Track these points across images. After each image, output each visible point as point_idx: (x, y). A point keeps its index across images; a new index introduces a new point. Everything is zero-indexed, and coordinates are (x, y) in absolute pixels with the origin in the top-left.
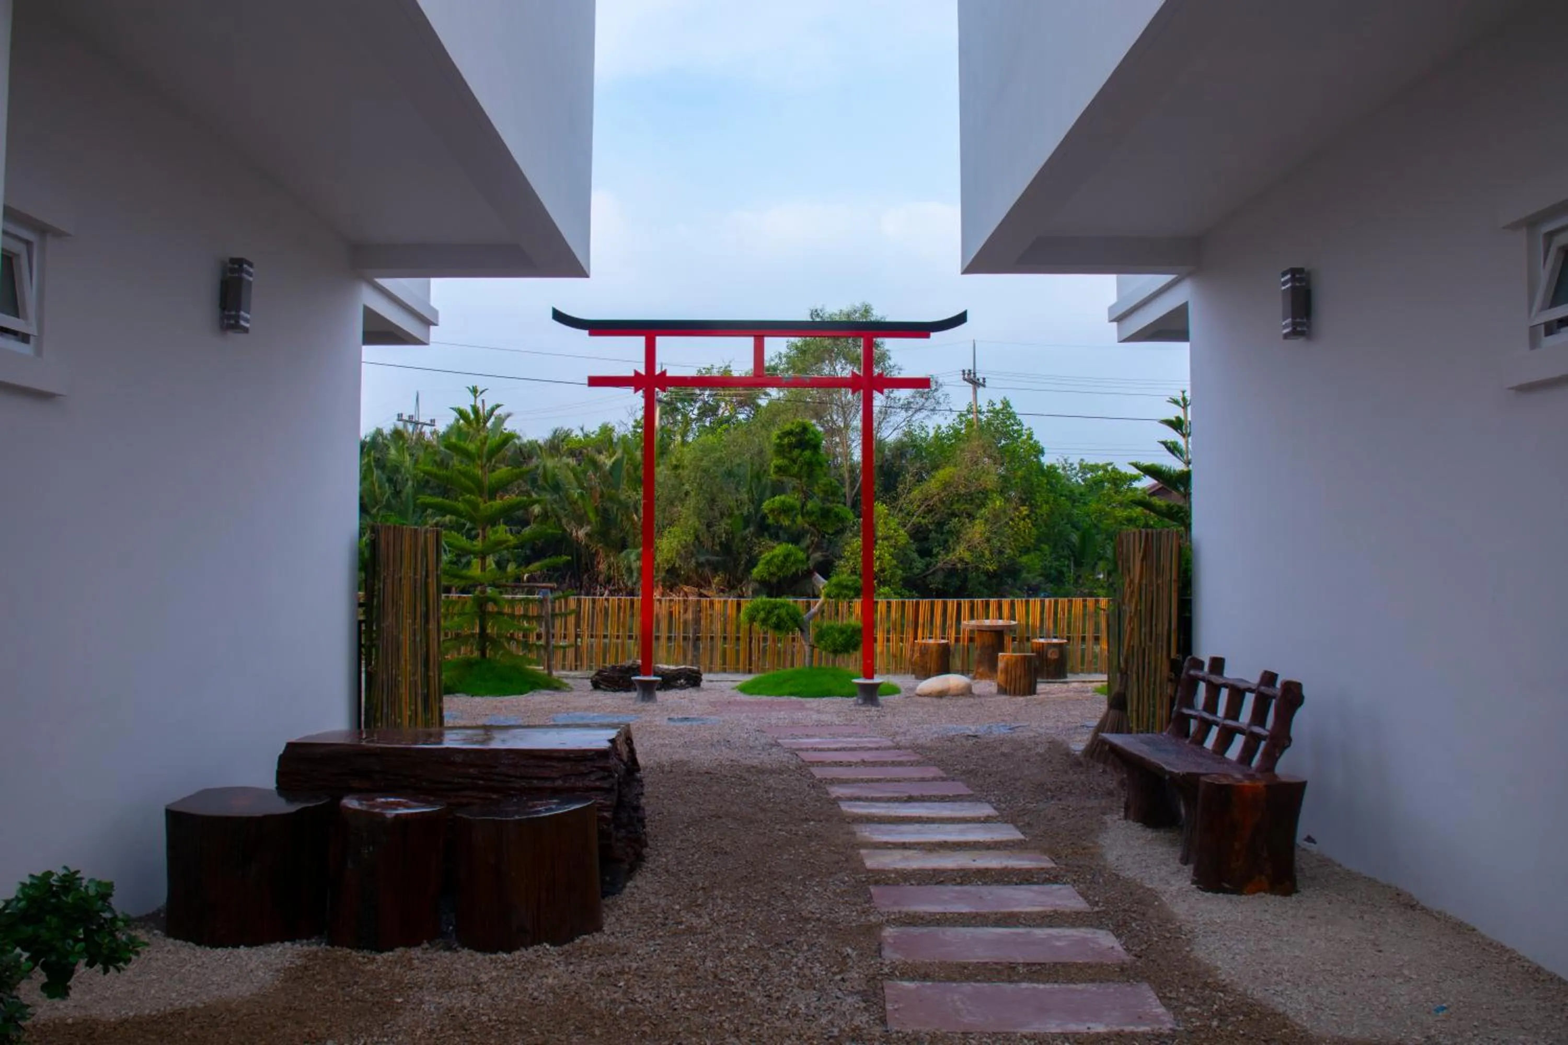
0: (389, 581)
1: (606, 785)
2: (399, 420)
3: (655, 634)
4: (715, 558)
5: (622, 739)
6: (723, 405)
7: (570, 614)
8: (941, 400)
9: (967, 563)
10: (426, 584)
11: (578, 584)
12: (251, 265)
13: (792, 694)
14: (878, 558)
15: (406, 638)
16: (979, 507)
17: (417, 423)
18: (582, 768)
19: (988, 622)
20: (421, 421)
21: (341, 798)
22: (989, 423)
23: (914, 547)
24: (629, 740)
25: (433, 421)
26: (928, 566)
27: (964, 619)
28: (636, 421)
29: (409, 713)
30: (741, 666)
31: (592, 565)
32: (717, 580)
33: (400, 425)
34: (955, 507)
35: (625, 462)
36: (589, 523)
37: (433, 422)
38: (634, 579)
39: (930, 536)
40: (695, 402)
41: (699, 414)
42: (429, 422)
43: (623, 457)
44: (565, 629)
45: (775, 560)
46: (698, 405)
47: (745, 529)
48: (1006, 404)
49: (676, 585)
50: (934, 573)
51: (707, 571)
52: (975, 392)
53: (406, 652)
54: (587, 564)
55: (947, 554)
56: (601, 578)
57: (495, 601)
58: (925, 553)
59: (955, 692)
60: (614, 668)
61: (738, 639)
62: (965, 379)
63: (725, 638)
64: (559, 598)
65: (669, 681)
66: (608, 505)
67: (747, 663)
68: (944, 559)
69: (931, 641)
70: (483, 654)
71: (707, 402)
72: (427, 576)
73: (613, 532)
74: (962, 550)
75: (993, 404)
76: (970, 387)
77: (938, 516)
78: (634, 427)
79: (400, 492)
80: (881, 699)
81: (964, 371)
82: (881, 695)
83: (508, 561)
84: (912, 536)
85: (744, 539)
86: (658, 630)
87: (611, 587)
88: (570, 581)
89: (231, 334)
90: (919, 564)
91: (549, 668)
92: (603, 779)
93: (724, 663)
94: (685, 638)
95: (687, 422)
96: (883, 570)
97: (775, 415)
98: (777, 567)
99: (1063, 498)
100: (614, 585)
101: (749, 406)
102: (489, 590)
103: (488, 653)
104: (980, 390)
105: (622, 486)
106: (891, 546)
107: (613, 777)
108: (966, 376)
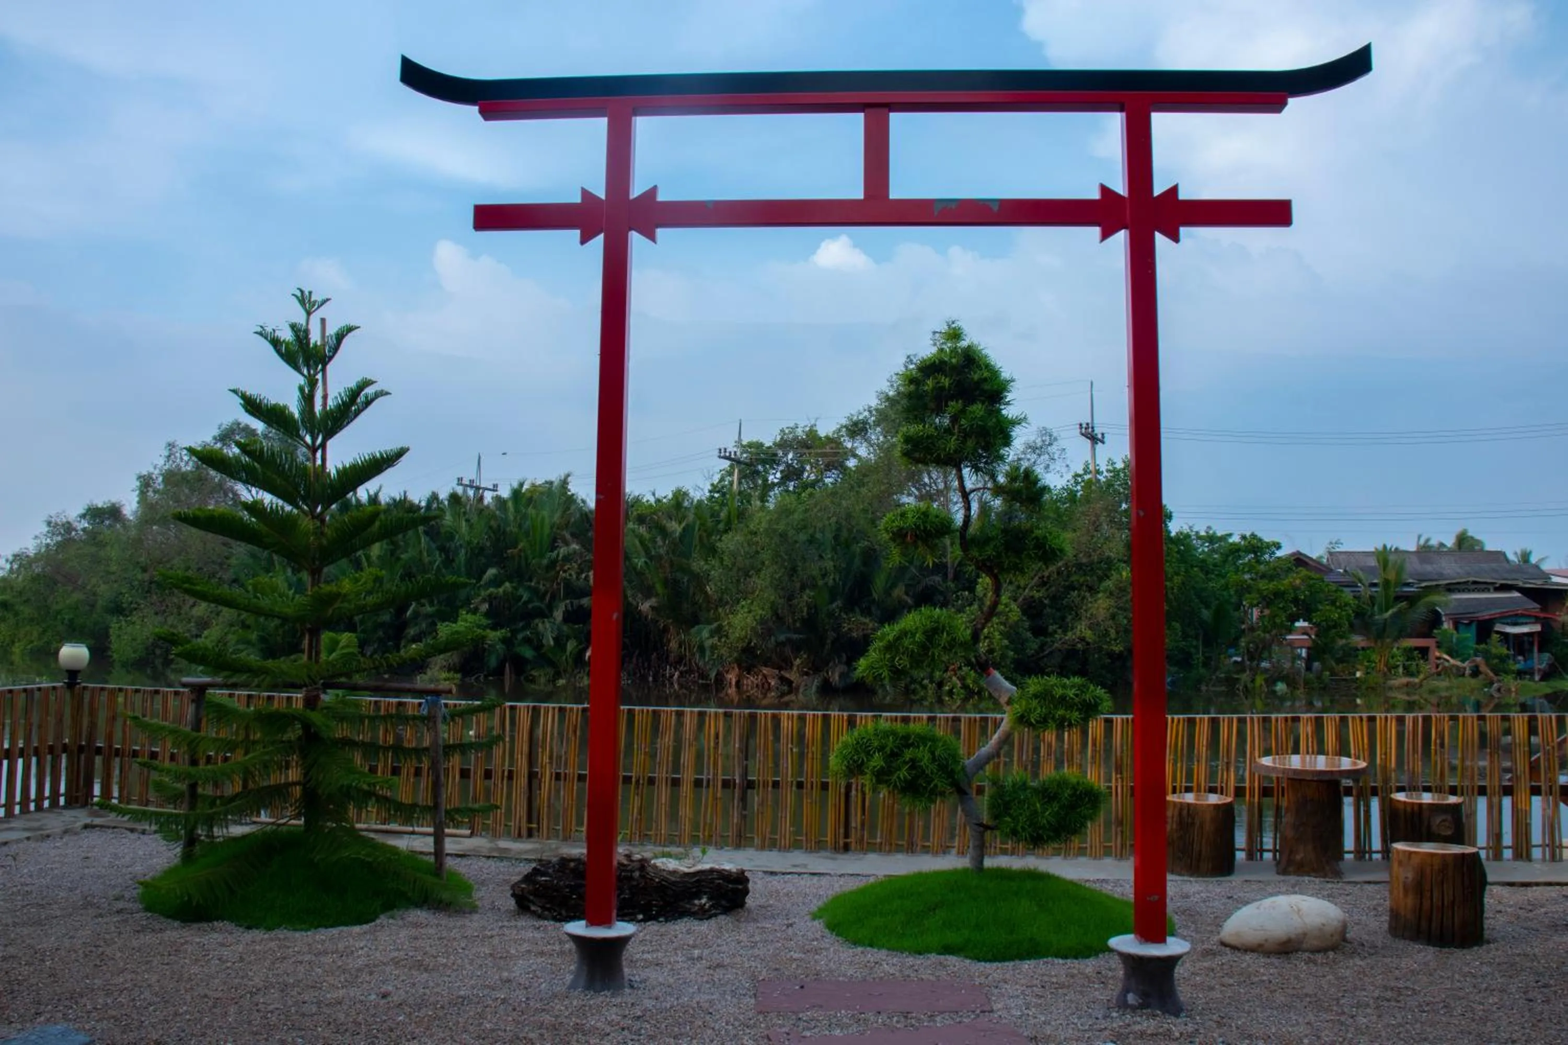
2: (458, 484)
4: (795, 636)
6: (808, 468)
8: (1056, 457)
9: (1088, 644)
11: (646, 665)
13: (947, 950)
14: (986, 638)
16: (1101, 580)
17: (478, 488)
19: (1295, 762)
20: (482, 486)
22: (1109, 484)
23: (1027, 624)
25: (495, 486)
26: (1042, 647)
28: (712, 485)
31: (662, 642)
32: (798, 661)
33: (460, 490)
34: (1074, 578)
35: (697, 528)
36: (657, 595)
37: (495, 488)
39: (1045, 612)
40: (778, 465)
41: (782, 478)
42: (491, 487)
43: (694, 523)
45: (906, 642)
46: (781, 468)
47: (831, 602)
49: (755, 666)
50: (1050, 653)
51: (788, 650)
52: (1093, 449)
54: (655, 642)
55: (1065, 632)
56: (672, 657)
58: (1039, 631)
59: (1316, 943)
61: (825, 786)
62: (1083, 434)
63: (800, 785)
66: (679, 575)
67: (842, 831)
68: (1061, 639)
71: (791, 465)
73: (685, 606)
74: (1082, 629)
75: (1113, 463)
76: (1088, 443)
77: (1053, 589)
78: (710, 491)
79: (453, 560)
81: (1081, 425)
83: (568, 638)
84: (1024, 612)
85: (831, 615)
87: (682, 668)
88: (637, 660)
90: (1033, 645)
93: (798, 832)
95: (768, 487)
96: (991, 651)
97: (865, 475)
98: (912, 655)
99: (1195, 569)
101: (836, 469)
104: (1099, 446)
105: (694, 555)
106: (1001, 623)
108: (1083, 430)
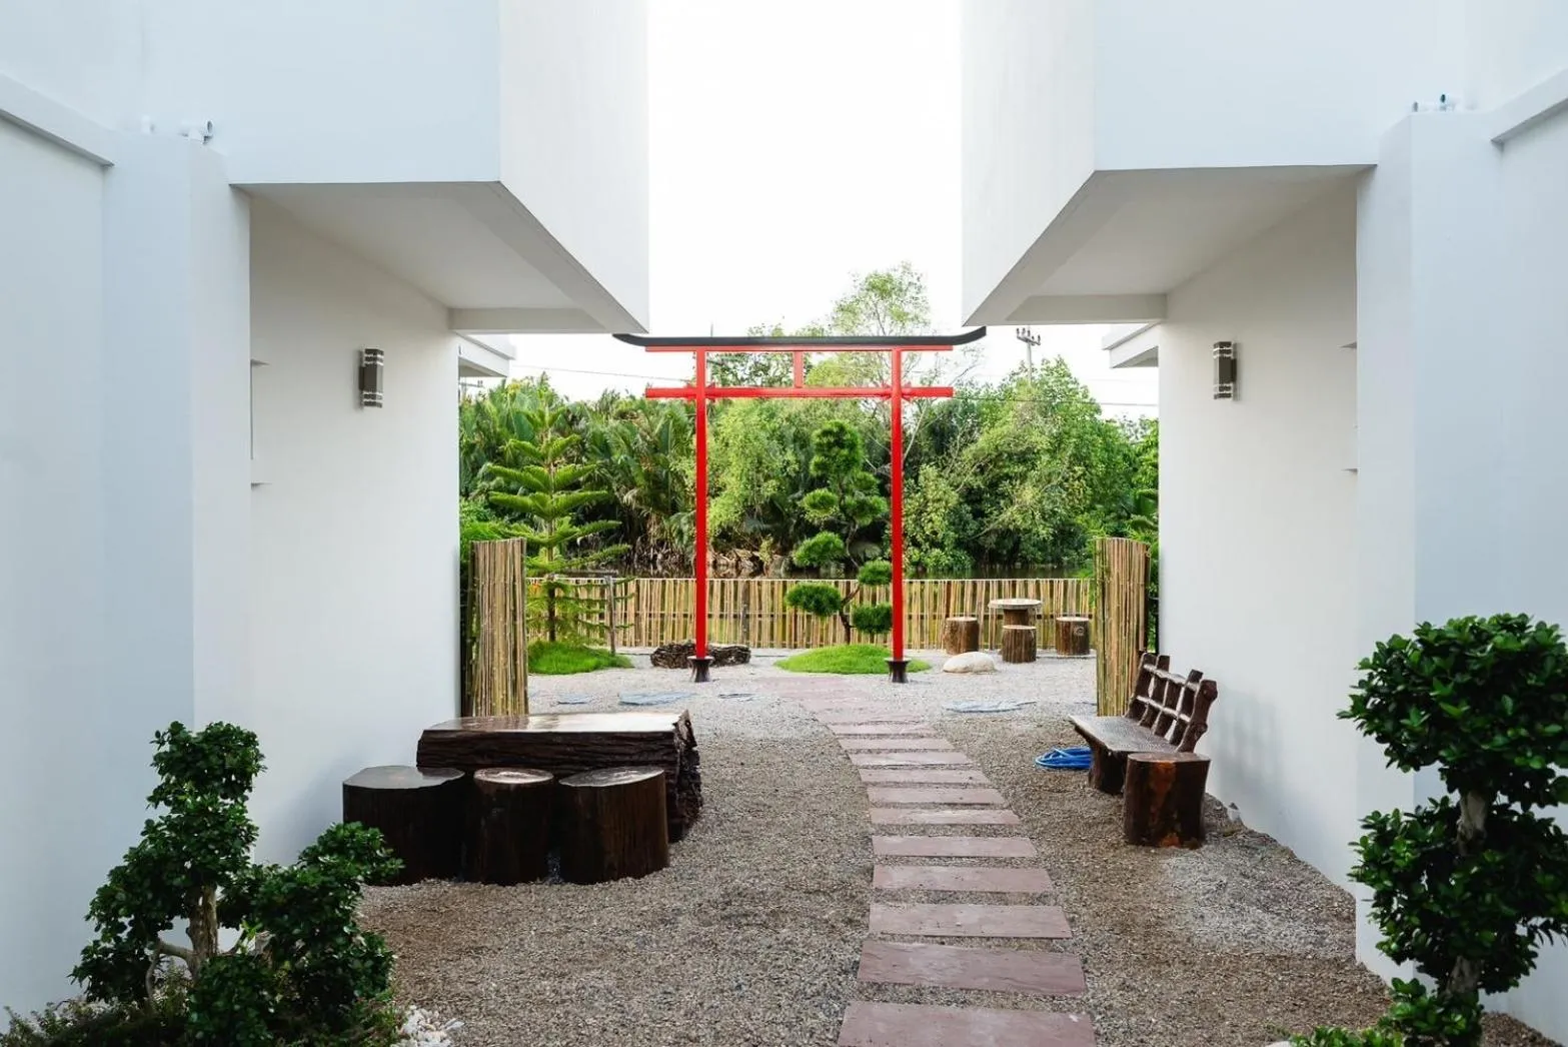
0: (486, 589)
1: (671, 759)
3: (708, 612)
5: (682, 722)
7: (631, 597)
9: (1019, 525)
10: (514, 586)
12: (382, 353)
13: (830, 671)
15: (499, 635)
16: (1029, 469)
18: (653, 746)
19: (1014, 602)
21: (473, 774)
22: (1042, 382)
23: (966, 508)
24: (688, 723)
26: (981, 527)
27: (993, 599)
29: (501, 697)
30: (787, 642)
31: (645, 527)
32: (767, 543)
34: (1007, 468)
35: (673, 426)
36: (639, 487)
38: (685, 542)
39: (983, 497)
40: (746, 362)
43: (671, 422)
44: (626, 609)
48: (1060, 362)
49: (729, 548)
50: (987, 534)
51: (757, 535)
52: (1029, 350)
53: (499, 645)
54: (639, 527)
55: (999, 515)
56: (654, 541)
57: (562, 587)
58: (978, 514)
59: (979, 668)
60: (671, 646)
62: (1019, 338)
64: (620, 583)
65: (722, 658)
66: (658, 470)
67: (793, 639)
68: (997, 520)
69: (963, 619)
70: (553, 637)
71: (758, 361)
72: (514, 581)
73: (665, 496)
74: (1013, 512)
75: (1048, 362)
76: (1025, 345)
77: (989, 478)
80: (909, 676)
81: (1019, 330)
82: (910, 671)
84: (964, 497)
86: (711, 606)
87: (664, 551)
89: (368, 409)
90: (973, 525)
91: (613, 646)
92: (668, 754)
93: (772, 639)
94: (735, 616)
98: (818, 554)
99: (1120, 457)
100: (667, 548)
102: (556, 578)
103: (558, 638)
104: (1034, 348)
106: (943, 509)
107: (676, 752)
108: (1020, 335)
